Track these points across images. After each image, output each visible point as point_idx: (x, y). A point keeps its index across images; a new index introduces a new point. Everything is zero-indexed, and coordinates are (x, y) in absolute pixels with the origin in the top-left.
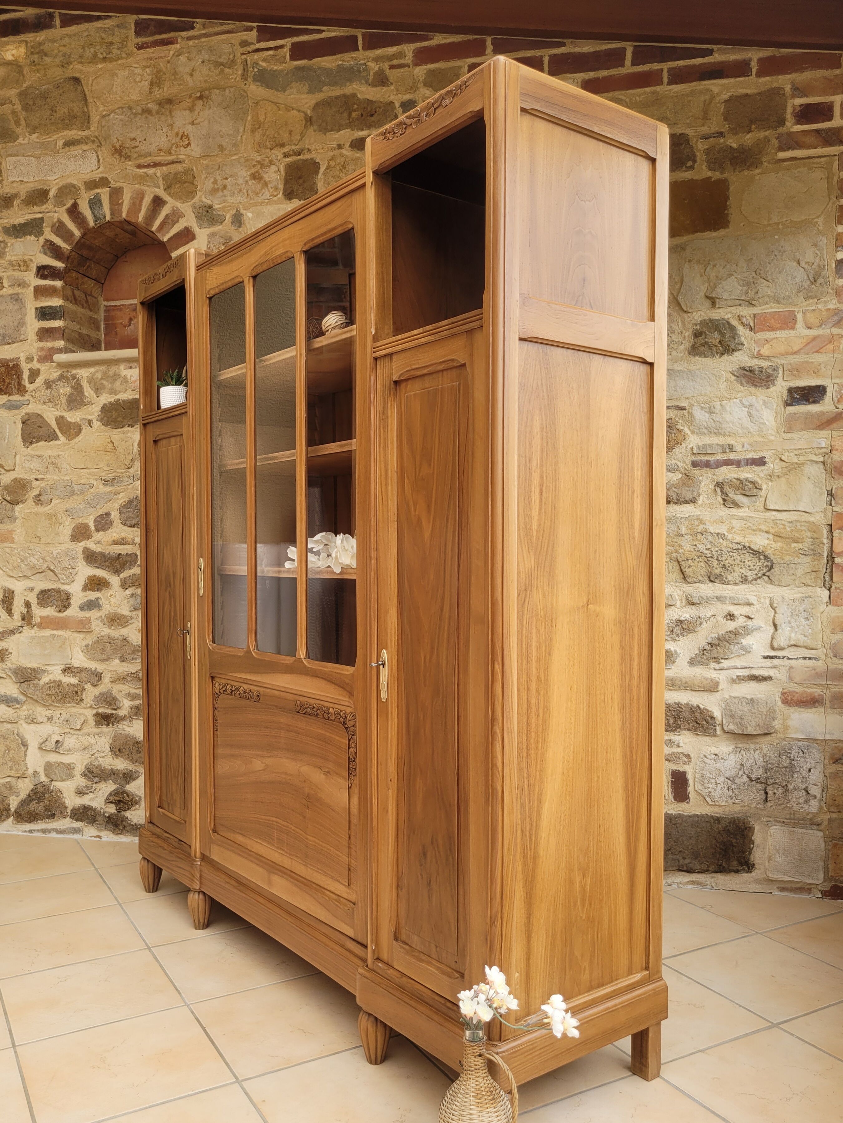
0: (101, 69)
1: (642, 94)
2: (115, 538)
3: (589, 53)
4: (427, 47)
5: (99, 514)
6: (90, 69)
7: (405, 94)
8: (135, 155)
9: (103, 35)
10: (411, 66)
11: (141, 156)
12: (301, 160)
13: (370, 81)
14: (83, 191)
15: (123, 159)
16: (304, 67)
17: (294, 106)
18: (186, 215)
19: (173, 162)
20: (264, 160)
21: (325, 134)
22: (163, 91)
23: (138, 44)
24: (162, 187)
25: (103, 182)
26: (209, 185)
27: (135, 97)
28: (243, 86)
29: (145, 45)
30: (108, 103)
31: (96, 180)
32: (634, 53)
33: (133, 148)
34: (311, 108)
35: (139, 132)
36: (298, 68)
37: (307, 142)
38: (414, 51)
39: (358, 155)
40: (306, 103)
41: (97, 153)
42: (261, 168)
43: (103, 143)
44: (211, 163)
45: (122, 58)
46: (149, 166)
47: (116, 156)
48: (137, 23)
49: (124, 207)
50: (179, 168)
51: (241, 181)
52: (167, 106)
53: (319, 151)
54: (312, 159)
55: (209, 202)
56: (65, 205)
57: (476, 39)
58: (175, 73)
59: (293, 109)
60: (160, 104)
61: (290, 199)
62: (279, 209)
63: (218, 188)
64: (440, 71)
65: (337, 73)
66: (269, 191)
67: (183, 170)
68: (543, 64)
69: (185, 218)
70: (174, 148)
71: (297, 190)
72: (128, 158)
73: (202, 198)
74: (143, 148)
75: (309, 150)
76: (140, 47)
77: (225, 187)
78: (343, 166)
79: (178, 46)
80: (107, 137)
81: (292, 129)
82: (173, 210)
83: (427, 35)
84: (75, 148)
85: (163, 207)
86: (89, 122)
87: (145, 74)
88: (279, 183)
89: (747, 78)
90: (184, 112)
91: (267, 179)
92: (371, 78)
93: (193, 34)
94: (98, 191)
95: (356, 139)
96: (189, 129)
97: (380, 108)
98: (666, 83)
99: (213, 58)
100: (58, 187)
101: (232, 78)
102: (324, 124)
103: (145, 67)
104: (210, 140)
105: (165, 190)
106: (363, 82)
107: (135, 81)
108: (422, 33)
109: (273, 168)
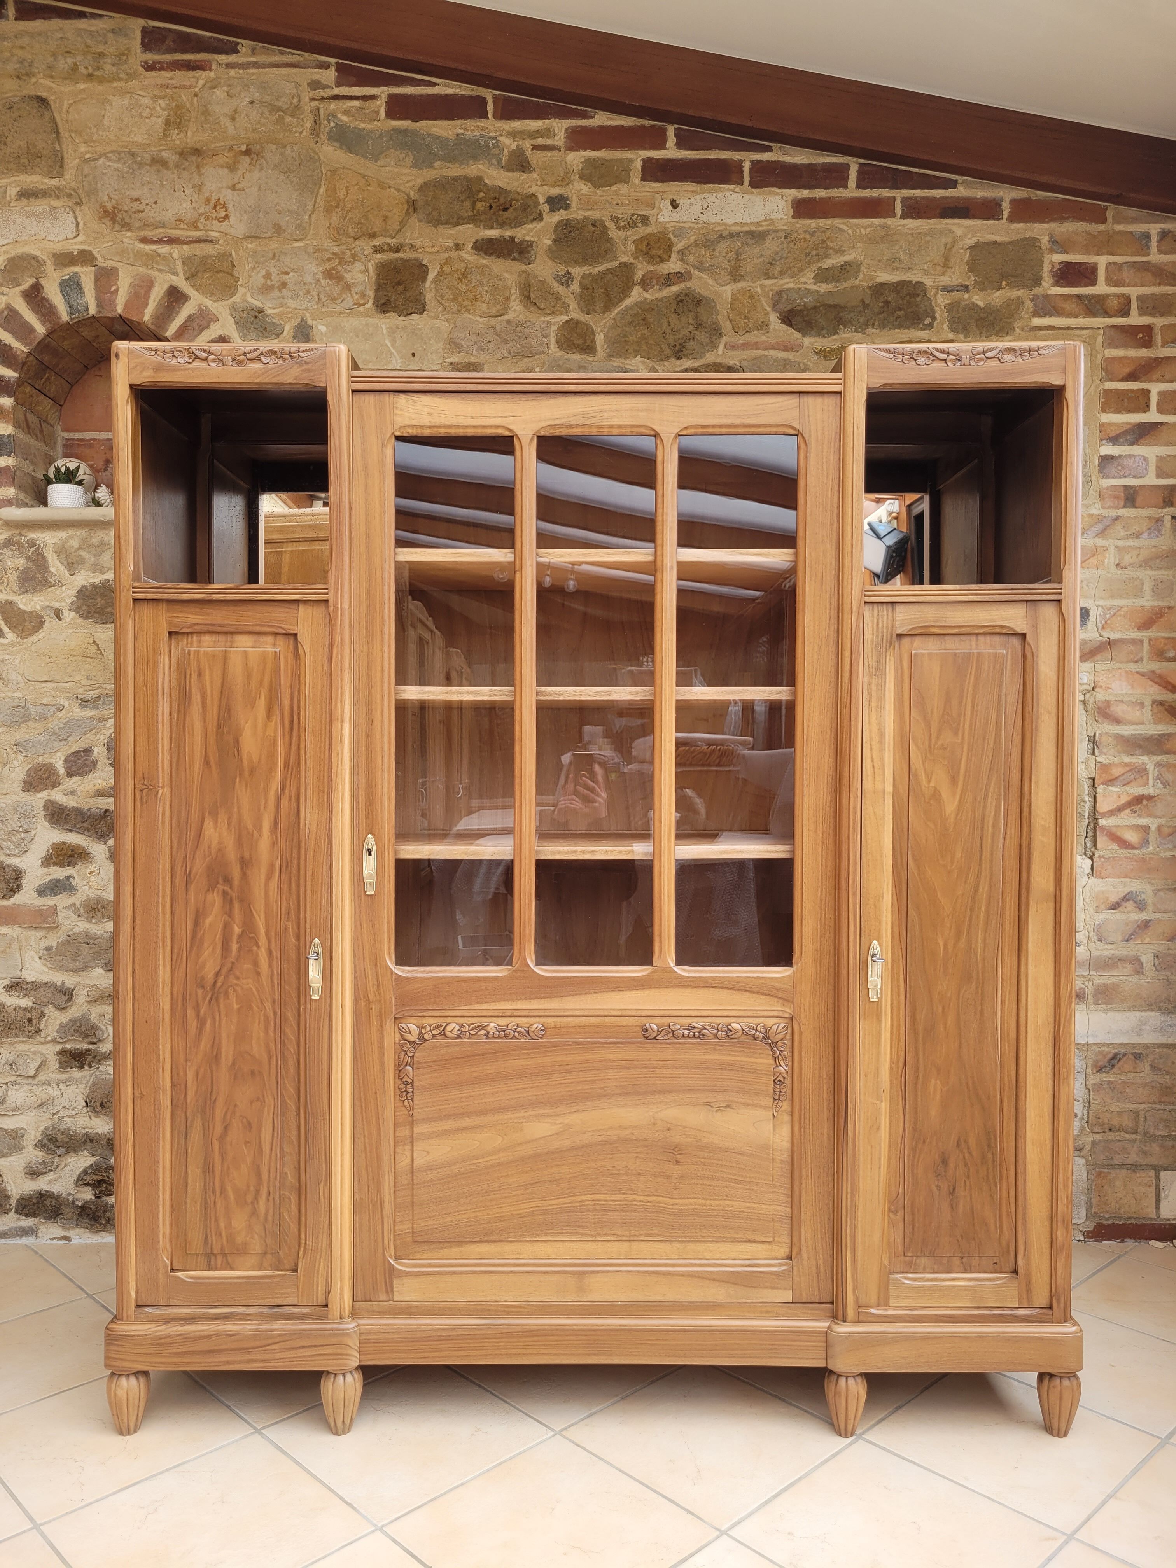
0: (84, 90)
1: (869, 226)
2: (100, 787)
3: (802, 165)
4: (585, 127)
5: (73, 750)
6: (67, 88)
7: (553, 186)
8: (138, 224)
9: (89, 41)
10: (563, 149)
11: (149, 226)
12: (401, 259)
13: (503, 162)
14: (50, 267)
15: (117, 227)
16: (406, 130)
17: (392, 183)
18: (220, 318)
19: (199, 241)
20: (343, 253)
21: (436, 227)
22: (186, 136)
23: (146, 62)
24: (181, 275)
25: (85, 257)
26: (258, 279)
27: (139, 138)
28: (312, 144)
29: (158, 66)
30: (94, 141)
31: (72, 253)
32: (860, 173)
33: (135, 212)
34: (417, 188)
35: (146, 190)
36: (397, 131)
37: (408, 234)
38: (567, 129)
39: (485, 262)
40: (408, 181)
41: (74, 212)
42: (340, 263)
43: (84, 200)
44: (259, 248)
45: (120, 79)
46: (160, 241)
47: (107, 221)
48: (145, 31)
49: (119, 297)
50: (210, 249)
51: (309, 278)
52: (194, 158)
53: (427, 250)
54: (416, 260)
55: (258, 304)
56: (20, 285)
57: (653, 126)
58: (206, 113)
59: (390, 187)
60: (181, 154)
61: (384, 312)
62: (367, 325)
63: (273, 285)
64: (603, 162)
65: (455, 144)
66: (353, 297)
67: (216, 254)
68: (742, 171)
69: (220, 323)
70: (202, 219)
71: (396, 300)
72: (126, 226)
73: (245, 296)
74: (152, 214)
75: (412, 246)
76: (150, 67)
77: (284, 285)
78: (463, 274)
79: (212, 74)
80: (92, 192)
81: (389, 214)
82: (200, 309)
83: (586, 111)
84: (38, 202)
85: (184, 304)
86: (61, 166)
87: (158, 108)
88: (368, 287)
89: (997, 222)
90: (220, 171)
91: (350, 281)
92: (505, 158)
93: (235, 60)
94: (76, 269)
95: (483, 240)
96: (227, 196)
97: (517, 201)
98: (899, 216)
99: (267, 98)
100: (7, 256)
101: (296, 132)
102: (435, 213)
103: (155, 98)
104: (261, 215)
105: (187, 279)
106: (494, 161)
107: (141, 116)
108: (579, 107)
109: (358, 266)
